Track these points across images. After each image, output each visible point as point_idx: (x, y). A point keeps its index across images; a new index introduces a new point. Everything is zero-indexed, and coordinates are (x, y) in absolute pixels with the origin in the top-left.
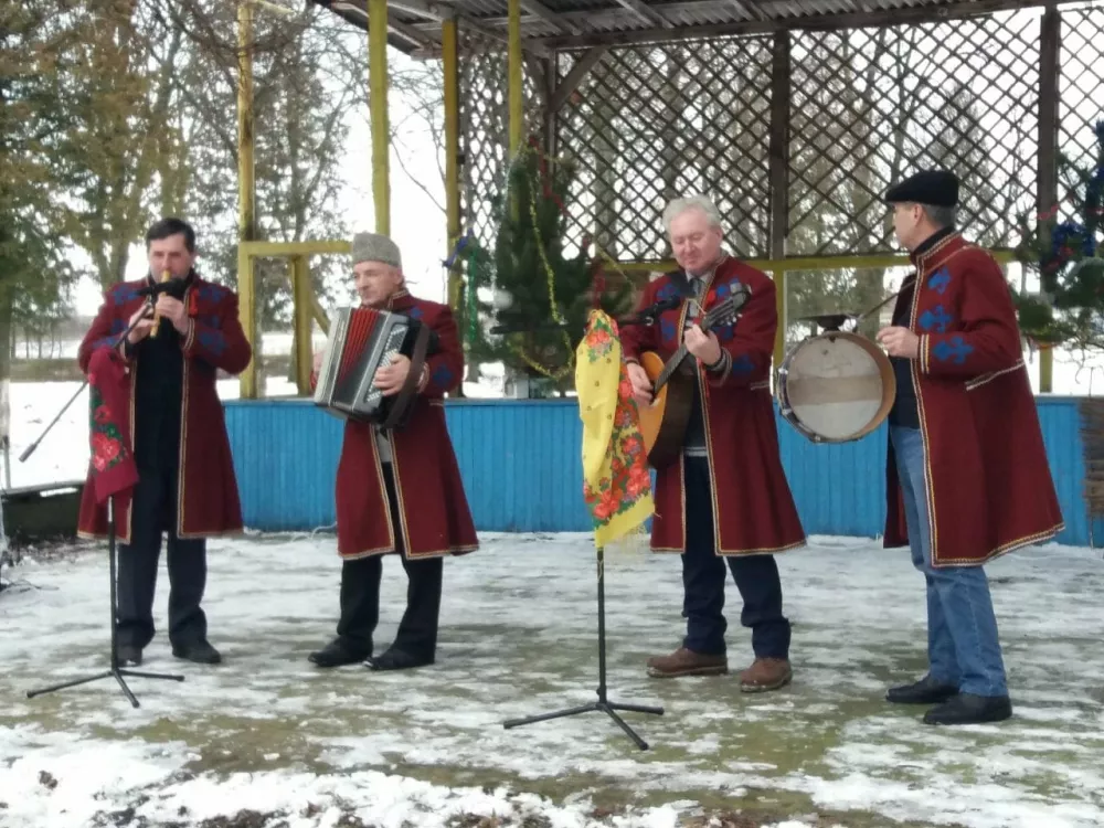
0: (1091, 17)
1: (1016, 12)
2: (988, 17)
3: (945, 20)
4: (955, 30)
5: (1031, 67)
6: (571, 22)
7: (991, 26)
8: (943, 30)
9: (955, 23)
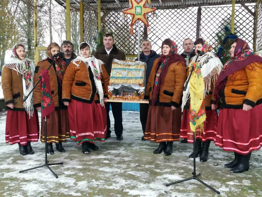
0: (207, 9)
1: (193, 8)
2: (187, 8)
3: (179, 8)
4: (181, 10)
5: (195, 18)
6: (104, 5)
7: (188, 10)
8: (179, 11)
9: (181, 9)
